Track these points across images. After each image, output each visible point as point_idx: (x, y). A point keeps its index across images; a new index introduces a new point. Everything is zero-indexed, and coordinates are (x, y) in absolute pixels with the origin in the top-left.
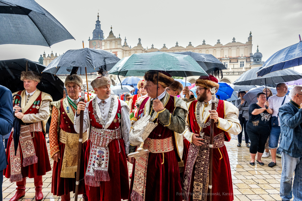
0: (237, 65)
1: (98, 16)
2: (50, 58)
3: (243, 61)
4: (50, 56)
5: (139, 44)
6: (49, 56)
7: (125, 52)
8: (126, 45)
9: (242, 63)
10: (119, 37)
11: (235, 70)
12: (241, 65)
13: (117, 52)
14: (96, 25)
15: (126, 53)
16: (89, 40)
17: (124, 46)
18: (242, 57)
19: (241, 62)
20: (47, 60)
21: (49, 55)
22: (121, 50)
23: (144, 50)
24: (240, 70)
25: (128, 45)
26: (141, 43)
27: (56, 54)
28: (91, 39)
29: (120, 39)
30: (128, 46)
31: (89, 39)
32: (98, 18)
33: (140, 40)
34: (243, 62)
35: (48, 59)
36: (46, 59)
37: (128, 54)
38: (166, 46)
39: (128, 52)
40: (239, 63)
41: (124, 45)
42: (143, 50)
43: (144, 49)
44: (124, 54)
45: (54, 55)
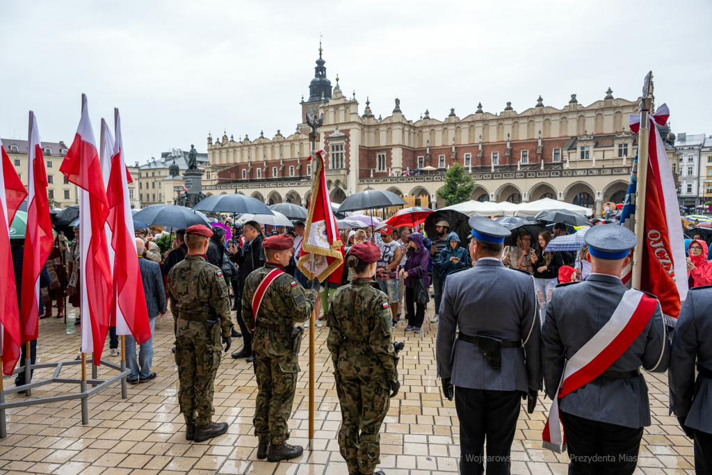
0: (612, 153)
1: (321, 50)
2: (220, 147)
3: (626, 142)
4: (221, 141)
5: (397, 110)
6: (218, 142)
7: (366, 129)
8: (368, 115)
9: (623, 148)
10: (352, 98)
11: (608, 165)
12: (620, 151)
13: (349, 130)
14: (317, 70)
15: (368, 132)
16: (303, 103)
17: (364, 116)
18: (623, 133)
19: (620, 146)
20: (215, 149)
21: (218, 139)
22: (357, 126)
23: (407, 123)
24: (616, 164)
25: (373, 114)
26: (401, 109)
27: (232, 137)
28: (306, 100)
29: (355, 103)
30: (373, 116)
31: (303, 101)
32: (321, 54)
33: (397, 101)
34: (626, 145)
35: (217, 147)
36: (213, 148)
37: (373, 133)
38: (455, 112)
39: (372, 129)
40: (616, 148)
41: (364, 114)
42: (405, 124)
43: (409, 122)
44: (366, 133)
45: (230, 139)
